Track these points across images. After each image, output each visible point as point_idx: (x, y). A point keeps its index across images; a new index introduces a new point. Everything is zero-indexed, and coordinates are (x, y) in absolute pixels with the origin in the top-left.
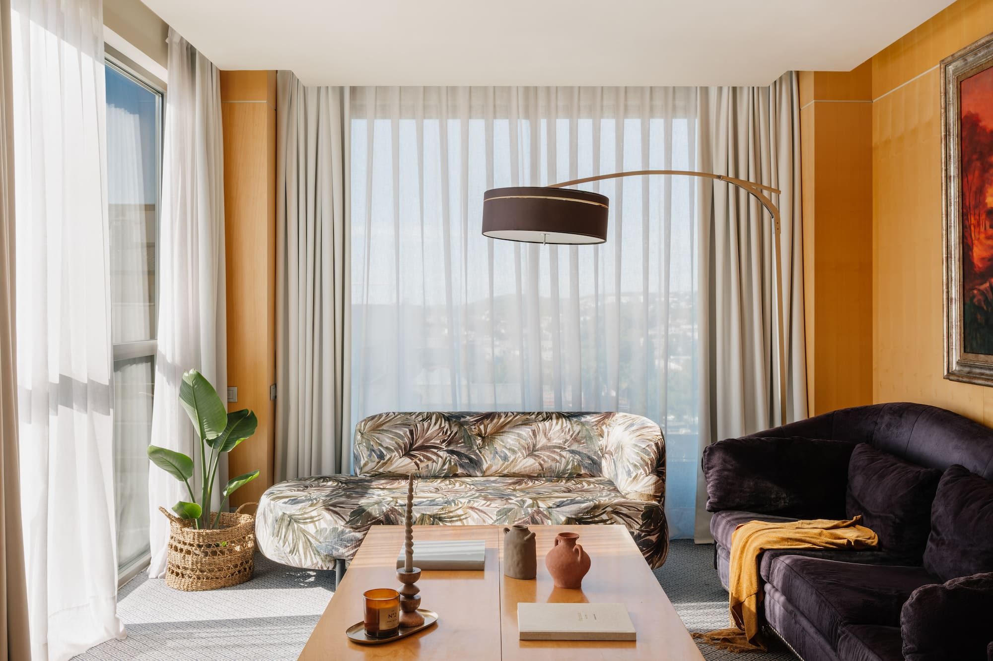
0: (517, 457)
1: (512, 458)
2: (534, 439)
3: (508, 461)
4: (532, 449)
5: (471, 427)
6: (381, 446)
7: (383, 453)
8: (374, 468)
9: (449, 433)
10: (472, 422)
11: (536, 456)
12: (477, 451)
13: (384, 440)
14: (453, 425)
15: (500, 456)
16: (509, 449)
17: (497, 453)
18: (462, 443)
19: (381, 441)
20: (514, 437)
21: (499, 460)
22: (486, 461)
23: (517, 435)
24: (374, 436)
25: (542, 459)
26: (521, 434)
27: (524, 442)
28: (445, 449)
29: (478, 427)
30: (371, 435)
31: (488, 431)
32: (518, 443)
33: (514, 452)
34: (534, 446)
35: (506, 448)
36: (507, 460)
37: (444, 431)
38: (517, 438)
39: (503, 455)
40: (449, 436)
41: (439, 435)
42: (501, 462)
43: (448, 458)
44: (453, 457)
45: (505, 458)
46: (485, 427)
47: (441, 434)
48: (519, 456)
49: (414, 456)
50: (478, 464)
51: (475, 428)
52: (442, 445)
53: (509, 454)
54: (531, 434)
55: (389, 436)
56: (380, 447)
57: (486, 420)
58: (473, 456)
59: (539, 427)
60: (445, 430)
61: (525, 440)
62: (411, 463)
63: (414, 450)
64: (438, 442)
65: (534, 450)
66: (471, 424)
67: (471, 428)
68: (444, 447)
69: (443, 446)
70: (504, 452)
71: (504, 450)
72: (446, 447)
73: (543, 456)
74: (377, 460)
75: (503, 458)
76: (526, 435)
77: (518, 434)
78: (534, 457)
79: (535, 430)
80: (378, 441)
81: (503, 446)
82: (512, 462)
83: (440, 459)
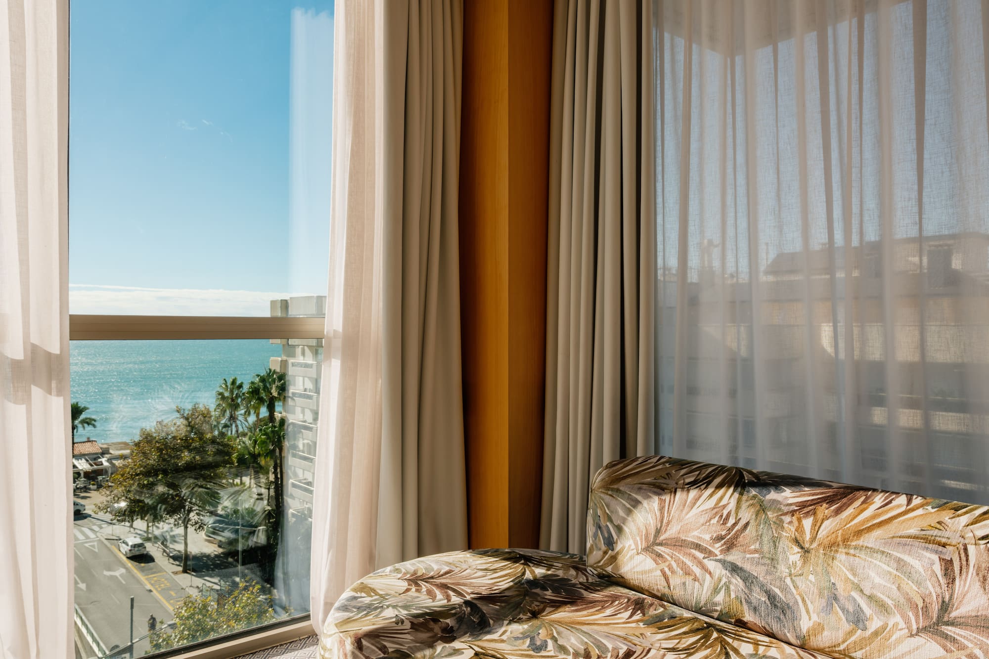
0: (890, 626)
1: (874, 624)
2: (944, 586)
3: (865, 629)
4: (935, 616)
5: (783, 517)
6: (611, 521)
7: (612, 536)
8: (599, 562)
9: (732, 521)
10: (791, 504)
11: (946, 637)
12: (788, 581)
13: (617, 512)
14: (744, 505)
15: (843, 609)
16: (871, 598)
17: (836, 598)
18: (756, 551)
19: (612, 512)
20: (885, 567)
21: (840, 619)
22: (808, 612)
23: (895, 565)
24: (603, 500)
25: (968, 651)
26: (905, 563)
27: (914, 587)
28: (719, 557)
29: (799, 520)
30: (600, 497)
31: (820, 535)
32: (894, 587)
33: (883, 607)
34: (945, 607)
35: (861, 591)
36: (861, 625)
37: (722, 516)
38: (895, 572)
39: (851, 610)
40: (730, 530)
41: (712, 522)
42: (846, 627)
43: (724, 580)
44: (734, 581)
45: (858, 620)
46: (814, 524)
47: (715, 521)
48: (897, 624)
49: (659, 555)
50: (788, 613)
51: (790, 523)
52: (713, 547)
53: (867, 610)
54: (938, 568)
55: (625, 505)
56: (608, 524)
57: (825, 505)
58: (777, 591)
59: (967, 556)
60: (725, 512)
61: (919, 584)
62: (656, 569)
63: (661, 544)
64: (707, 537)
65: (940, 621)
66: (786, 509)
67: (782, 521)
68: (717, 552)
69: (717, 549)
70: (855, 600)
71: (855, 594)
72: (721, 551)
73: (970, 645)
74: (604, 548)
75: (851, 618)
76: (921, 570)
77: (899, 560)
78: (943, 641)
79: (951, 561)
80: (607, 511)
81: (853, 583)
82: (876, 634)
83: (708, 576)
